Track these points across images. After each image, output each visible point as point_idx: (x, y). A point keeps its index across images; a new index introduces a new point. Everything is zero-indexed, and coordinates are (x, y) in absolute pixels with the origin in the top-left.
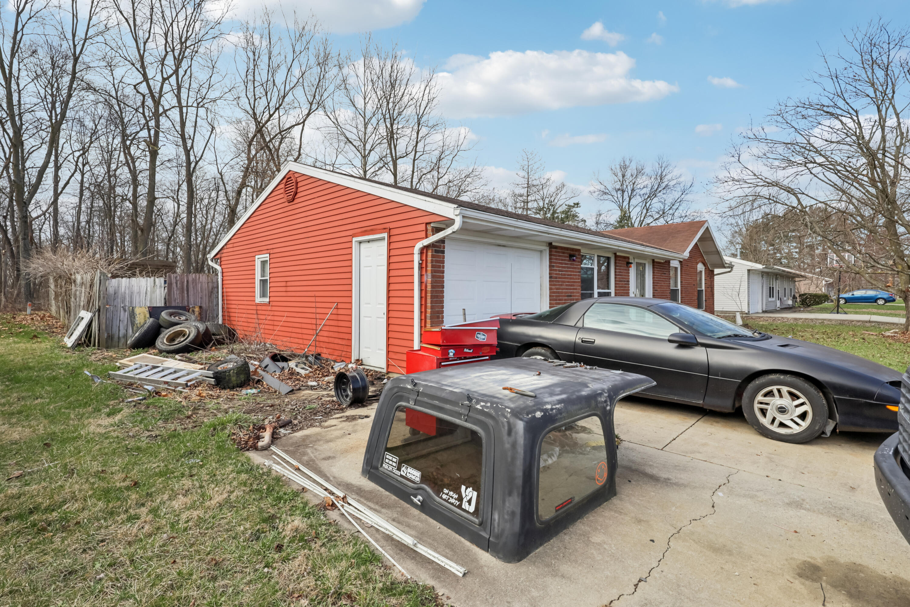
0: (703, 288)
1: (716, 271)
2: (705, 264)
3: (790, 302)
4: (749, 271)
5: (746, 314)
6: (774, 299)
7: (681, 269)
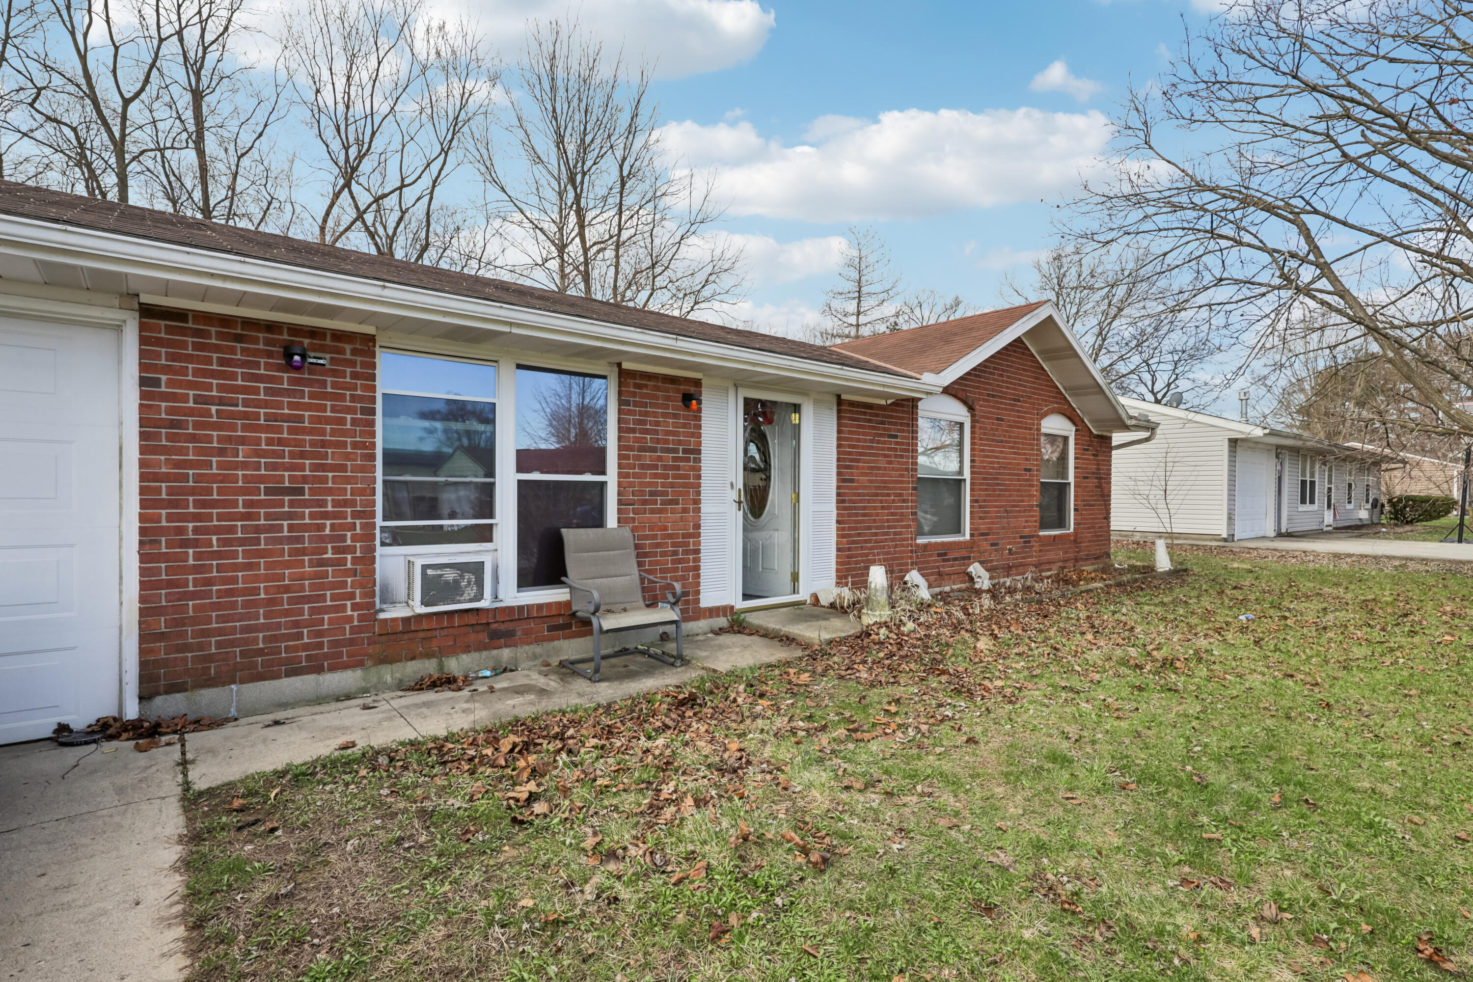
0: (1071, 479)
1: (1118, 438)
2: (1072, 417)
3: (1364, 515)
4: (1234, 443)
5: (1225, 540)
6: (1315, 507)
7: (972, 427)
